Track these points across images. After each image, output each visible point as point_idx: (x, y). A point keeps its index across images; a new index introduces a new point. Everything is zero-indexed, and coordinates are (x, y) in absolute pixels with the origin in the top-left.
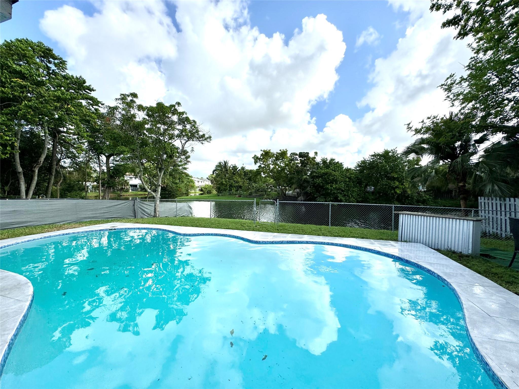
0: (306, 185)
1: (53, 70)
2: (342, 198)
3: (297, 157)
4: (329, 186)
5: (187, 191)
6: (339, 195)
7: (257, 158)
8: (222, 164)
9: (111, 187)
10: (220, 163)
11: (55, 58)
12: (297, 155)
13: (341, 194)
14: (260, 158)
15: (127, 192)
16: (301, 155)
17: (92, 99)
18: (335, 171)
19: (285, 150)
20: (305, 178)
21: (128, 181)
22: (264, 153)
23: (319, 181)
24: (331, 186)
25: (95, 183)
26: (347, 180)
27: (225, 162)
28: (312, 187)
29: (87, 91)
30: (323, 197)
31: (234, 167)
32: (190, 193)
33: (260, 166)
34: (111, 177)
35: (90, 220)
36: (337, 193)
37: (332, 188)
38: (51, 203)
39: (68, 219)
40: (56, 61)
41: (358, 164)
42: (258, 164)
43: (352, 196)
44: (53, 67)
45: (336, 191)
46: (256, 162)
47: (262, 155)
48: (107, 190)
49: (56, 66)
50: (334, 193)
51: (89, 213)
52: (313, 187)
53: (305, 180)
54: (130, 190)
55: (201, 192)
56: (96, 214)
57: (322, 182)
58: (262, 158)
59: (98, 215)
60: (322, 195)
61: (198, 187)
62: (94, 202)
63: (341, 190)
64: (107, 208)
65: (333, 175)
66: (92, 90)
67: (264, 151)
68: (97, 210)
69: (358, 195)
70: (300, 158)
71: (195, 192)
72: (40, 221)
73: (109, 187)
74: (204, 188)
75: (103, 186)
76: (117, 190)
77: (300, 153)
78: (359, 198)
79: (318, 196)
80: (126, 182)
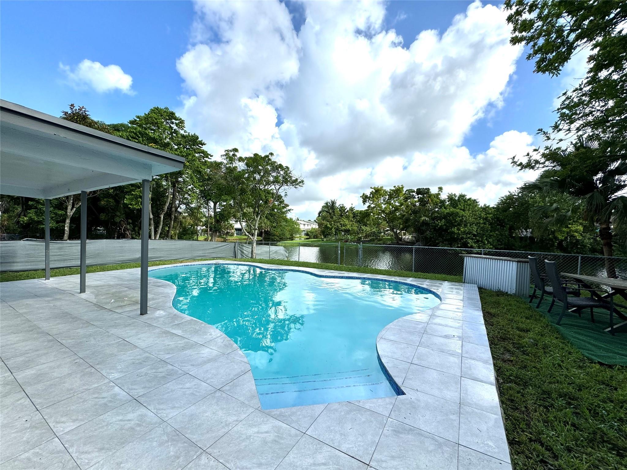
0: (424, 228)
1: (175, 130)
2: (473, 244)
3: (414, 194)
4: (455, 230)
5: (292, 235)
6: (470, 241)
7: (366, 197)
8: (329, 204)
9: (217, 231)
10: (327, 204)
11: (176, 119)
12: (414, 192)
13: (472, 239)
14: (370, 197)
15: (232, 236)
16: (419, 192)
17: (203, 152)
18: (464, 210)
19: (401, 187)
20: (423, 220)
21: (233, 225)
22: (374, 191)
23: (441, 223)
24: (459, 229)
25: (204, 227)
26: (482, 221)
27: (332, 201)
28: (432, 230)
29: (200, 145)
30: (447, 243)
31: (341, 207)
32: (295, 237)
33: (369, 207)
34: (217, 221)
35: (201, 258)
36: (466, 238)
37: (460, 232)
38: (175, 243)
39: (187, 256)
40: (177, 122)
41: (502, 200)
42: (367, 204)
43: (488, 242)
44: (174, 126)
45: (465, 236)
46: (364, 202)
47: (371, 193)
48: (214, 234)
49: (177, 126)
50: (462, 238)
51: (201, 252)
52: (434, 231)
53: (423, 222)
54: (235, 234)
55: (307, 237)
56: (205, 253)
57: (445, 225)
58: (371, 196)
59: (206, 254)
60: (446, 240)
61: (304, 231)
62: (204, 243)
63: (472, 234)
64: (213, 248)
65: (461, 215)
66: (203, 144)
67: (374, 188)
68: (206, 249)
69: (498, 241)
70: (418, 195)
71: (300, 237)
72: (168, 257)
73: (216, 231)
74: (310, 232)
75: (210, 230)
76: (224, 235)
77: (417, 189)
78: (499, 245)
79: (440, 242)
80: (231, 226)
